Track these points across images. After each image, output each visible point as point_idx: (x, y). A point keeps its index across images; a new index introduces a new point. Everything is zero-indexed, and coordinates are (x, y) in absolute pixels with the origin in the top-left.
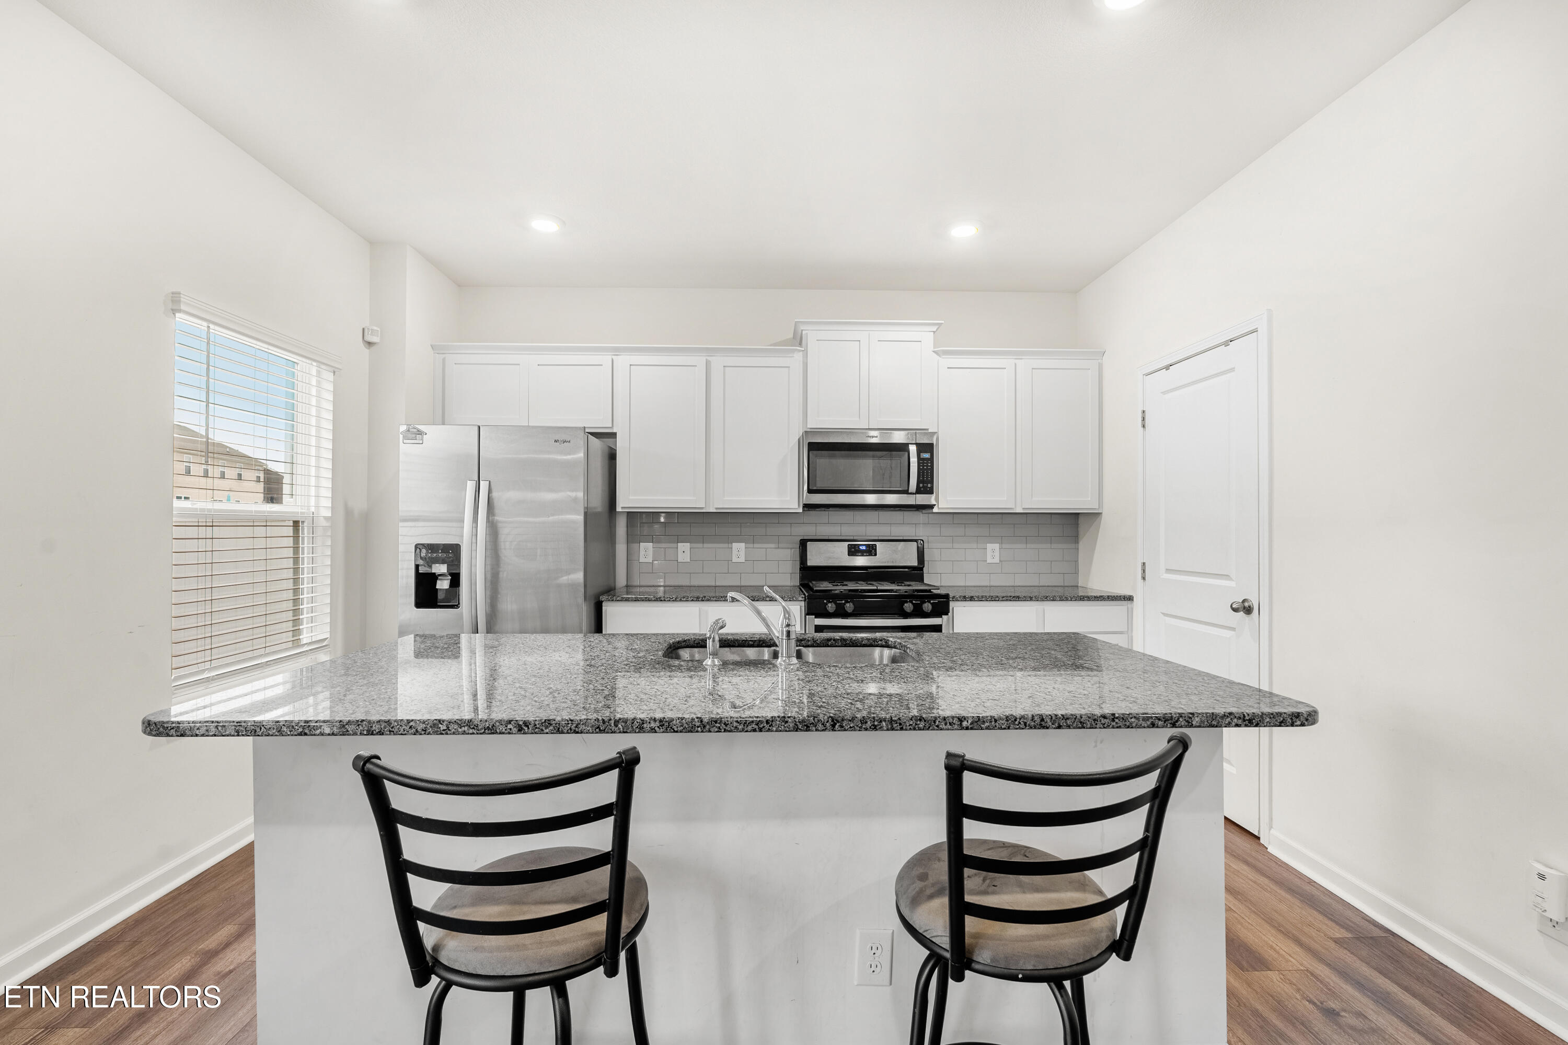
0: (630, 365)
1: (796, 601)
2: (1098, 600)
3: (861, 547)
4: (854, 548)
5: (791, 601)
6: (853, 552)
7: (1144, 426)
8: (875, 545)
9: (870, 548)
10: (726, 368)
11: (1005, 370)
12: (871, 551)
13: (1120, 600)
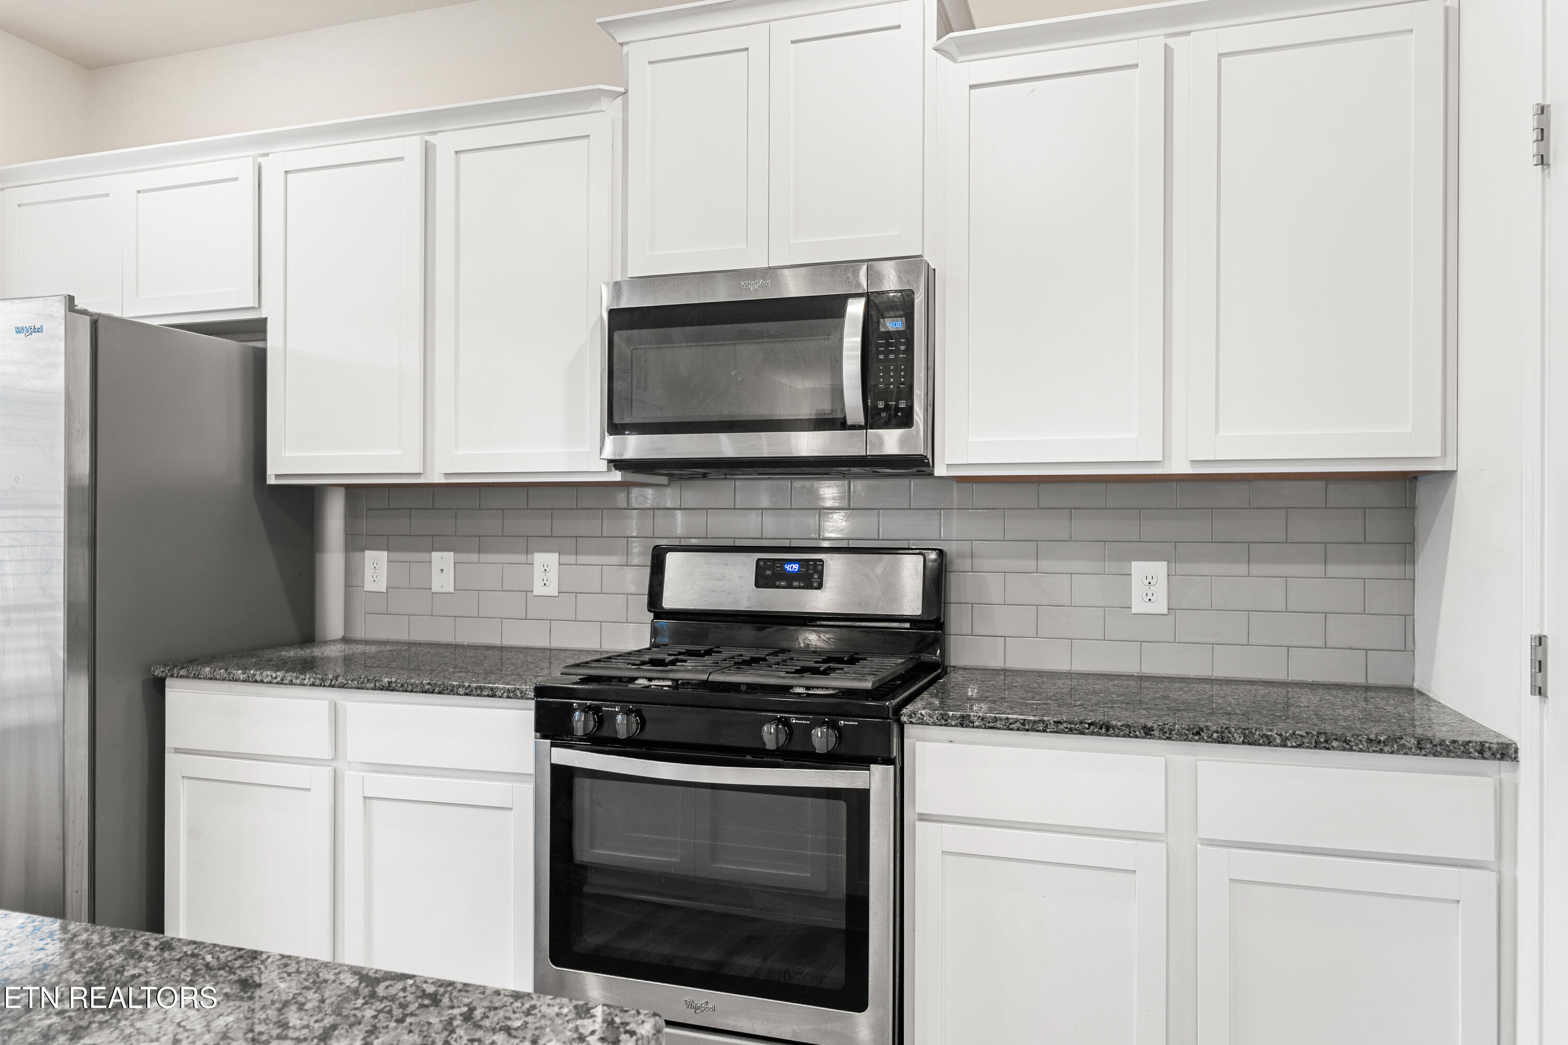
0: (287, 172)
1: (522, 698)
2: (1381, 751)
3: (788, 567)
4: (772, 568)
5: (510, 698)
6: (768, 577)
7: (1543, 161)
8: (821, 560)
9: (808, 568)
10: (462, 156)
11: (1136, 71)
12: (811, 576)
13: (1466, 754)
